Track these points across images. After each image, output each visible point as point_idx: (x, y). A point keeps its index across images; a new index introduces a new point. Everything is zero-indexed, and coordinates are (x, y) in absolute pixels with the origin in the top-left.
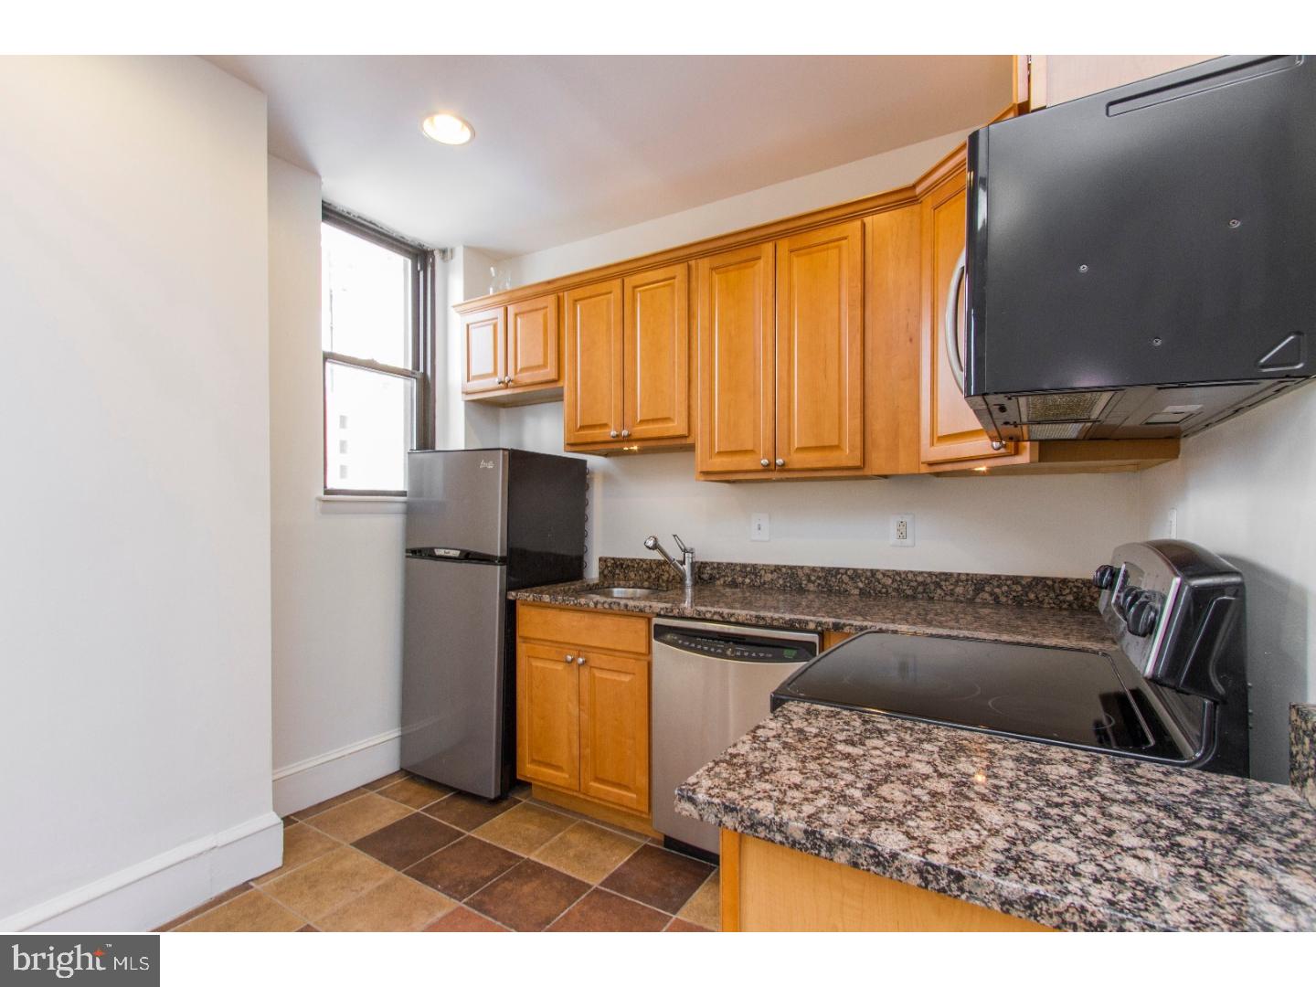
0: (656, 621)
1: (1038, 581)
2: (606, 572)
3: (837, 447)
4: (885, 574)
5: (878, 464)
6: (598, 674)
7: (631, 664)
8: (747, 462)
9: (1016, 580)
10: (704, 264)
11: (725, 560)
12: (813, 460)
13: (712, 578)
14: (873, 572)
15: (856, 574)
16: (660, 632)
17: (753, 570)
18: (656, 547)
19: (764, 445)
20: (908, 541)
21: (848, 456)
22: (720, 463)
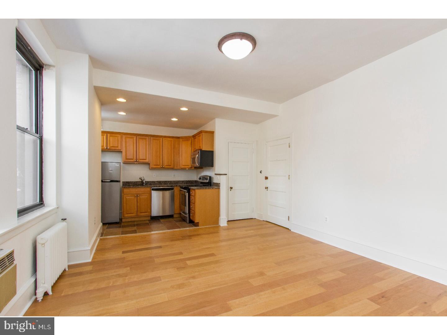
0: (152, 188)
1: (189, 181)
2: (124, 184)
3: (171, 165)
4: (173, 181)
5: (176, 168)
6: (140, 197)
7: (147, 195)
8: (159, 167)
9: (186, 181)
10: (152, 138)
11: (149, 181)
12: (168, 167)
13: (147, 184)
14: (171, 181)
15: (169, 182)
16: (153, 190)
17: (154, 182)
18: (141, 179)
19: (161, 164)
20: (175, 177)
21: (172, 167)
22: (154, 167)
